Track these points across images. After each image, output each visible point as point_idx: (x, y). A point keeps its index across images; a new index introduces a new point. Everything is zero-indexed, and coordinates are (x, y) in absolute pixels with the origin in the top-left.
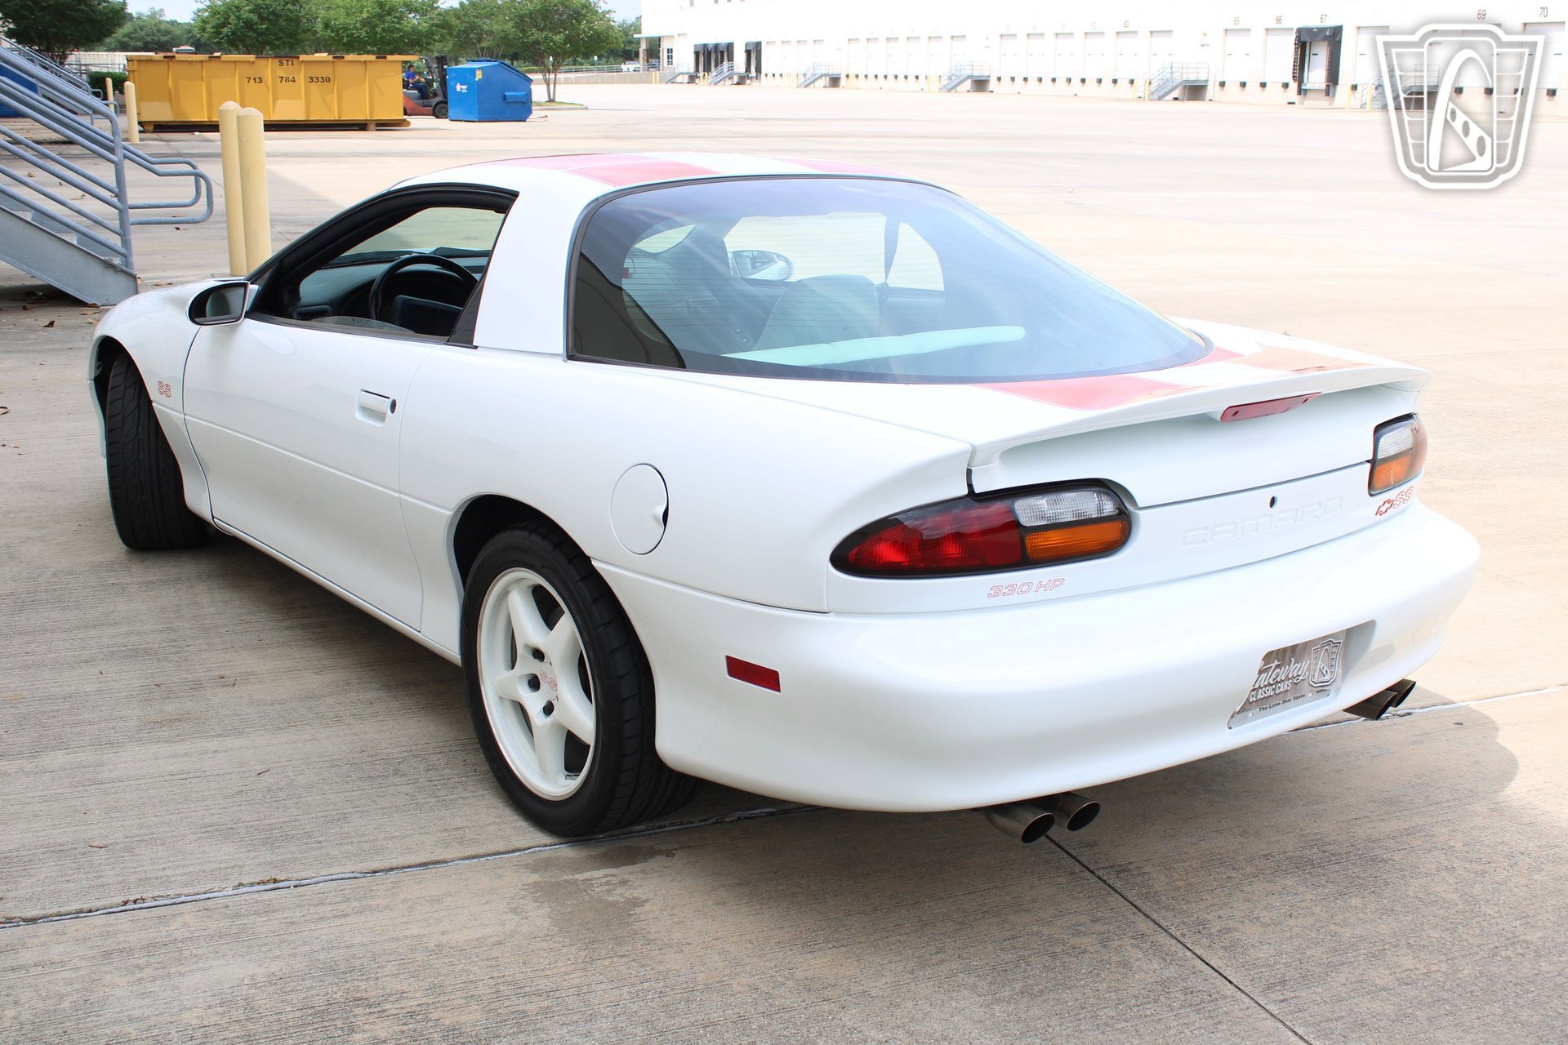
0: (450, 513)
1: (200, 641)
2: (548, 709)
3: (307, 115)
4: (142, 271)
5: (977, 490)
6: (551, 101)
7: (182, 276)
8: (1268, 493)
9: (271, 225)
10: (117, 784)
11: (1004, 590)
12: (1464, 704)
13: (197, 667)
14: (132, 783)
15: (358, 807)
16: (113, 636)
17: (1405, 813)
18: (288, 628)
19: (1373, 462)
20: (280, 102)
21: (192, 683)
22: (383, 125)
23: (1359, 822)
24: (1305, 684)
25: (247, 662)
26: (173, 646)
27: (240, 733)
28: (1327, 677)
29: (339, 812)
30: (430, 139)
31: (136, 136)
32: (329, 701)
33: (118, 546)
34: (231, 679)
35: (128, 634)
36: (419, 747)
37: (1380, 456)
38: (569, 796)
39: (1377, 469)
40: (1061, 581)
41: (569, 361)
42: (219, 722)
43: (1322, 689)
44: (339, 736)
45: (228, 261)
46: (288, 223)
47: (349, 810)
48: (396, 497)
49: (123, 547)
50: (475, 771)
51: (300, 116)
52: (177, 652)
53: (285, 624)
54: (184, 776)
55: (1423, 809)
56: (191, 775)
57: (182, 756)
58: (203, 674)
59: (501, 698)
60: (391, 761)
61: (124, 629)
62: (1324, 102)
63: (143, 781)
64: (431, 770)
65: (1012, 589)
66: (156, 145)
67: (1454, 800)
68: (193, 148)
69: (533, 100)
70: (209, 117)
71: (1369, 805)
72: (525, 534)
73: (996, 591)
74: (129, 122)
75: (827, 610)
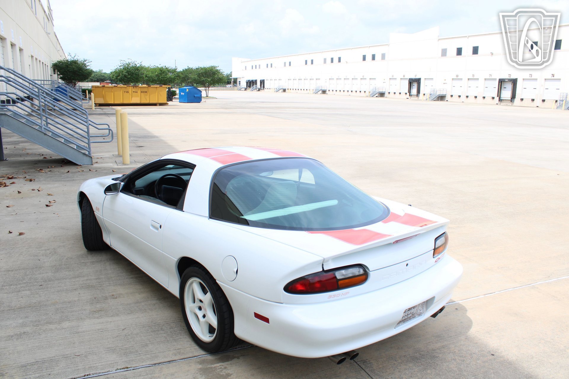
0: (176, 260)
1: (107, 283)
2: (204, 316)
3: (140, 102)
4: (94, 153)
5: (325, 269)
6: (207, 96)
7: (105, 155)
8: (406, 263)
9: (129, 137)
10: (83, 333)
11: (332, 296)
12: (458, 302)
13: (106, 292)
14: (87, 333)
15: (150, 341)
16: (83, 281)
17: (442, 340)
18: (132, 278)
19: (434, 249)
20: (133, 98)
21: (104, 297)
22: (161, 104)
23: (430, 344)
24: (416, 314)
25: (121, 290)
26: (99, 284)
27: (118, 315)
28: (422, 311)
29: (145, 343)
30: (174, 108)
31: (94, 107)
32: (143, 304)
33: (84, 250)
34: (115, 296)
35: (87, 280)
36: (168, 320)
37: (436, 247)
38: (210, 342)
39: (435, 251)
40: (348, 293)
41: (210, 219)
42: (112, 311)
43: (420, 315)
44: (145, 316)
45: (117, 150)
46: (134, 137)
47: (148, 343)
48: (161, 252)
49: (86, 250)
50: (184, 329)
51: (138, 102)
52: (101, 286)
53: (130, 277)
54: (101, 331)
55: (447, 339)
56: (104, 330)
57: (101, 323)
58: (108, 294)
59: (191, 311)
60: (160, 325)
61: (86, 278)
62: (416, 98)
63: (90, 332)
64: (171, 328)
65: (334, 296)
66: (99, 110)
67: (455, 335)
68: (109, 111)
69: (202, 96)
70: (114, 102)
71: (432, 338)
72: (198, 269)
73: (330, 297)
74: (92, 103)
75: (282, 303)
